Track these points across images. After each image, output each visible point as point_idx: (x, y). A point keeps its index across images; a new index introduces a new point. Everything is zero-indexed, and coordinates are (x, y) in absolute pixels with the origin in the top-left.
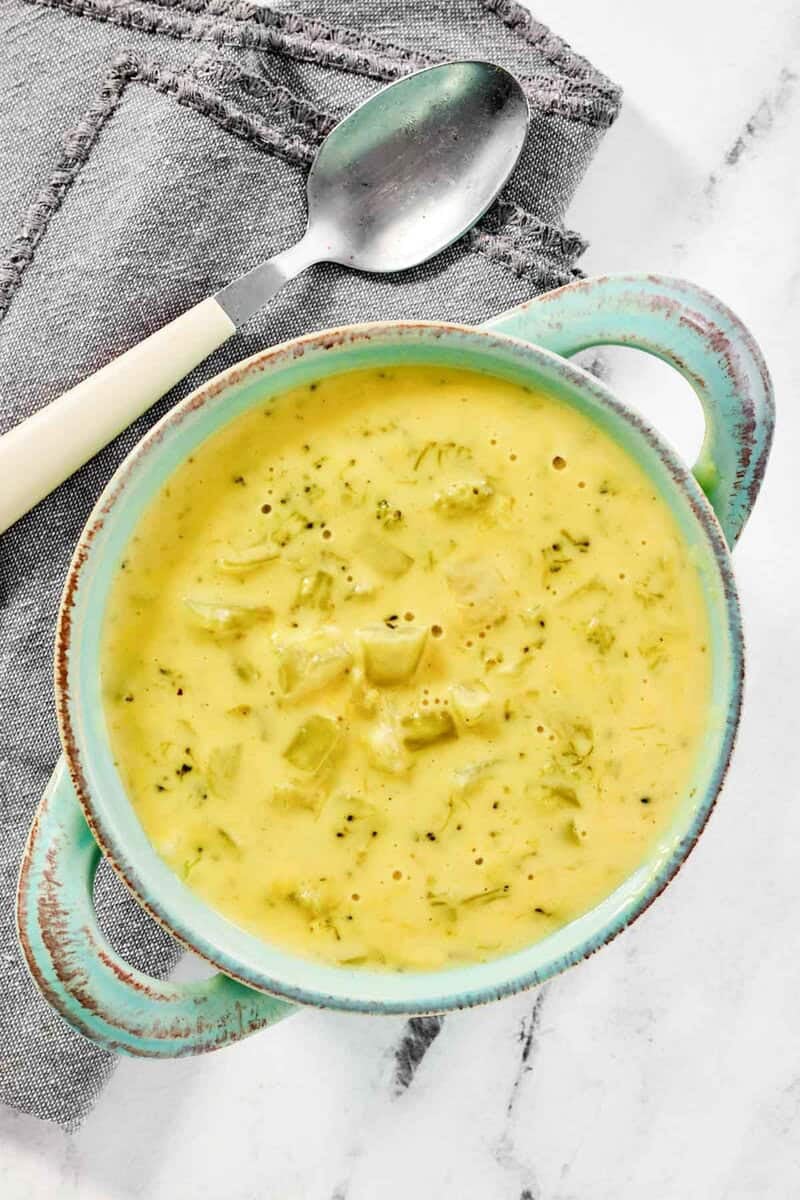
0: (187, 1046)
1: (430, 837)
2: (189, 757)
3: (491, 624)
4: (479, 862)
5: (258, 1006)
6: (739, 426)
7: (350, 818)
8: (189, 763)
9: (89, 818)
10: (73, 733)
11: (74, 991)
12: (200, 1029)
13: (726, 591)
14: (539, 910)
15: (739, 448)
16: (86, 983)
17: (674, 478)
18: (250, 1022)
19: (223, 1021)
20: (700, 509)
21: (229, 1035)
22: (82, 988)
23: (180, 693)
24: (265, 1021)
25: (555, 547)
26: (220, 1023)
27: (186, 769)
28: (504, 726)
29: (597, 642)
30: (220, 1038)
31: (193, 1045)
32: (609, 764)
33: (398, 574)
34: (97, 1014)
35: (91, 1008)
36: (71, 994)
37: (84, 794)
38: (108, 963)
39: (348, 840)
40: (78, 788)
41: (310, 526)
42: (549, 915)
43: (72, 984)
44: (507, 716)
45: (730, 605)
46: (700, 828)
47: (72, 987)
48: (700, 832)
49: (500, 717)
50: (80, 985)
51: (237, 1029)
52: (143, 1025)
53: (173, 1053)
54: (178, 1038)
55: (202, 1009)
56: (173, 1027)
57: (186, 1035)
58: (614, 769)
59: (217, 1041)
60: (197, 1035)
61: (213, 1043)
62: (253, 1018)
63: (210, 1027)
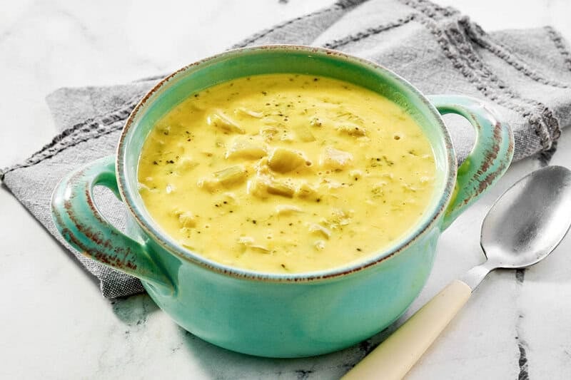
0: (95, 250)
1: (254, 222)
2: (176, 159)
3: (335, 170)
4: (269, 238)
5: (137, 257)
6: (488, 151)
7: (225, 203)
8: (174, 161)
12: (106, 245)
14: (283, 266)
15: (484, 160)
17: (446, 146)
18: (129, 261)
20: (451, 159)
21: (116, 259)
23: (189, 140)
24: (136, 266)
25: (378, 160)
26: (116, 250)
27: (172, 162)
28: (314, 202)
29: (375, 193)
30: (112, 256)
31: (99, 250)
32: (351, 232)
33: (306, 141)
38: (87, 195)
39: (218, 209)
41: (281, 115)
42: (286, 269)
44: (318, 200)
46: (381, 259)
48: (379, 261)
49: (316, 199)
51: (121, 260)
52: (84, 224)
53: (88, 249)
54: (94, 242)
55: (113, 237)
56: (95, 235)
57: (98, 243)
58: (352, 234)
59: (110, 257)
60: (103, 246)
61: (108, 257)
62: (132, 260)
63: (111, 247)
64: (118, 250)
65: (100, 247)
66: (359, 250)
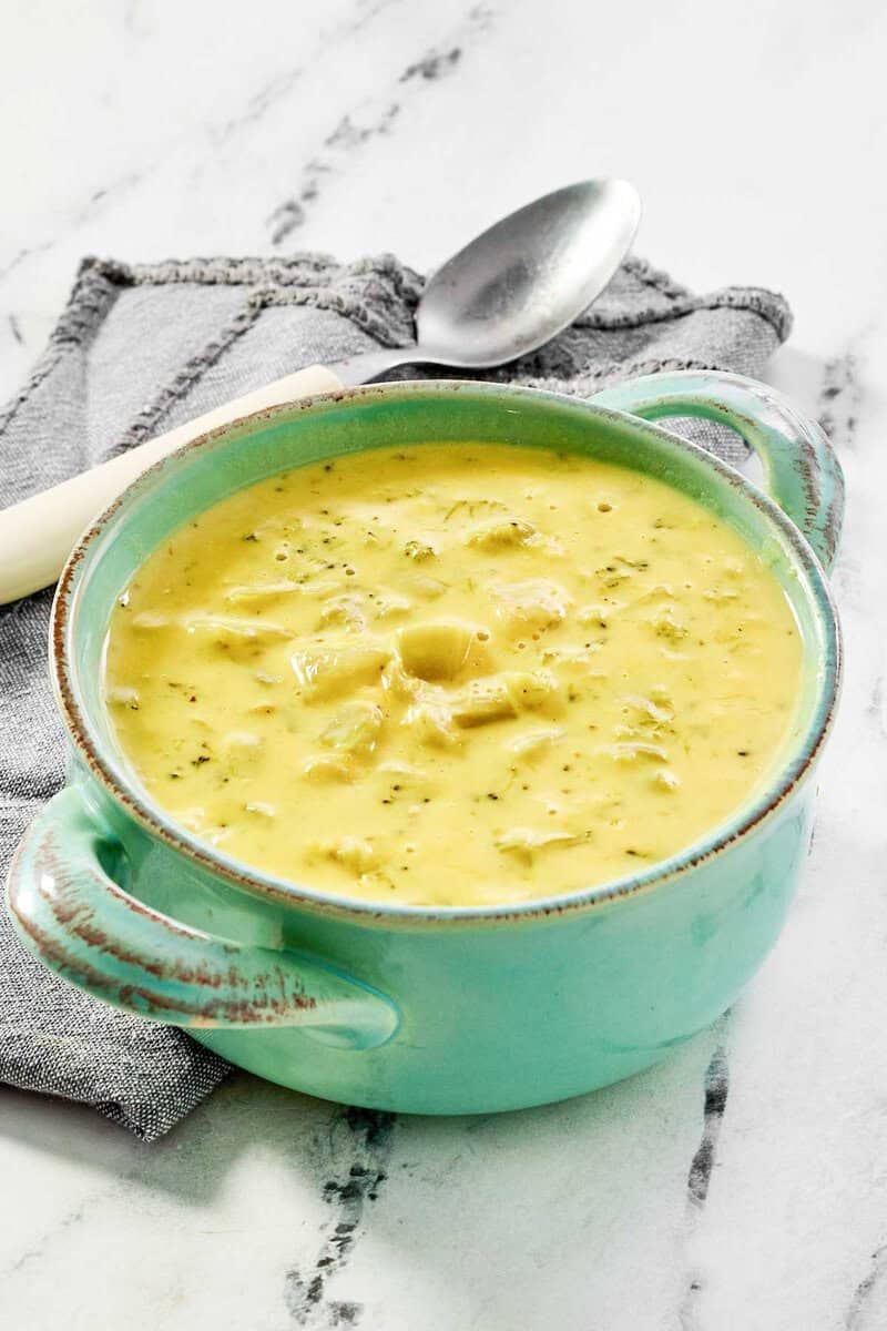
0: (217, 1003)
1: (493, 797)
2: (205, 750)
3: (544, 626)
4: (553, 813)
5: (302, 980)
7: (396, 788)
8: (206, 755)
9: (92, 760)
10: (71, 692)
11: (78, 930)
12: (233, 981)
13: (805, 564)
14: (631, 853)
16: (92, 916)
17: (732, 483)
18: (295, 995)
19: (261, 980)
20: (764, 504)
21: (269, 1002)
22: (87, 922)
23: (193, 700)
24: (313, 1000)
25: (610, 569)
26: (258, 982)
27: (202, 760)
28: (570, 707)
29: (668, 635)
30: (259, 1000)
31: (226, 1000)
32: (695, 727)
33: (434, 597)
34: (106, 950)
35: (98, 943)
36: (75, 934)
37: (86, 740)
39: (395, 807)
40: (78, 736)
41: (331, 567)
42: (645, 856)
43: (76, 922)
44: (572, 698)
45: (811, 575)
46: (811, 751)
47: (76, 925)
48: (813, 754)
49: (564, 700)
50: (84, 919)
51: (279, 999)
52: (162, 959)
53: (202, 1006)
54: (206, 987)
55: (234, 959)
56: (199, 970)
57: (217, 985)
58: (702, 731)
59: (255, 1004)
60: (229, 988)
61: (250, 1005)
62: (298, 991)
63: (245, 983)
64: (261, 981)
65: (223, 992)
66: (742, 754)
